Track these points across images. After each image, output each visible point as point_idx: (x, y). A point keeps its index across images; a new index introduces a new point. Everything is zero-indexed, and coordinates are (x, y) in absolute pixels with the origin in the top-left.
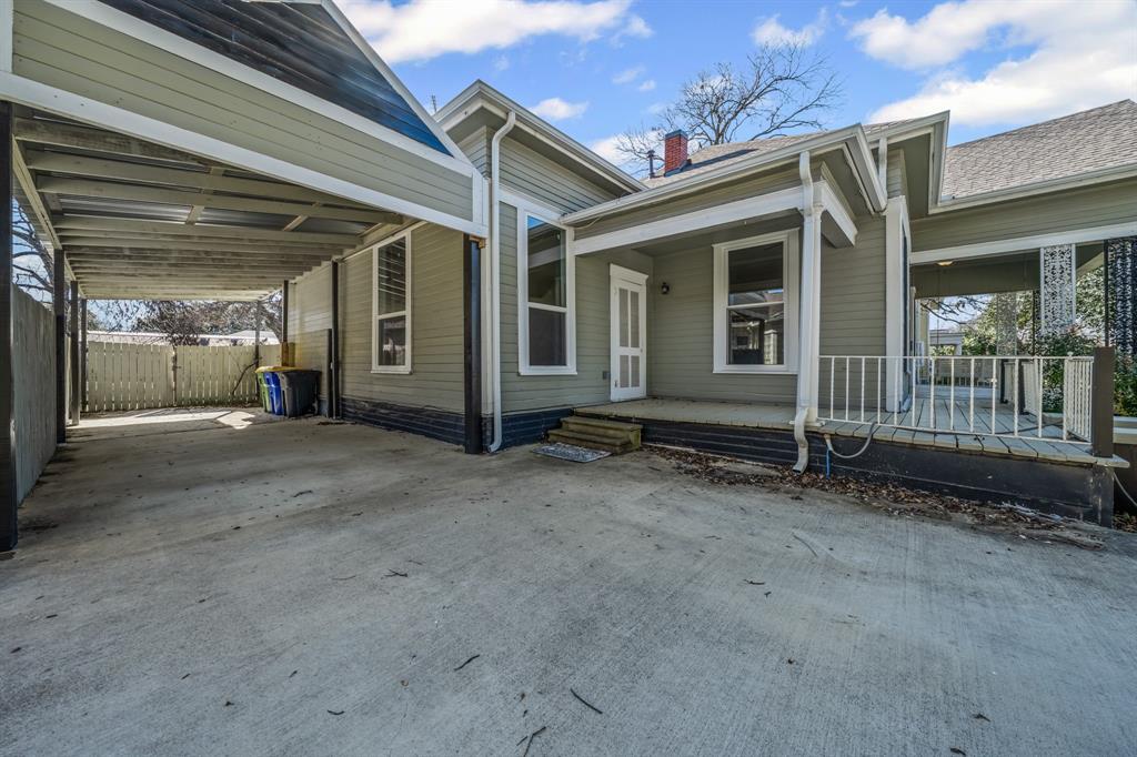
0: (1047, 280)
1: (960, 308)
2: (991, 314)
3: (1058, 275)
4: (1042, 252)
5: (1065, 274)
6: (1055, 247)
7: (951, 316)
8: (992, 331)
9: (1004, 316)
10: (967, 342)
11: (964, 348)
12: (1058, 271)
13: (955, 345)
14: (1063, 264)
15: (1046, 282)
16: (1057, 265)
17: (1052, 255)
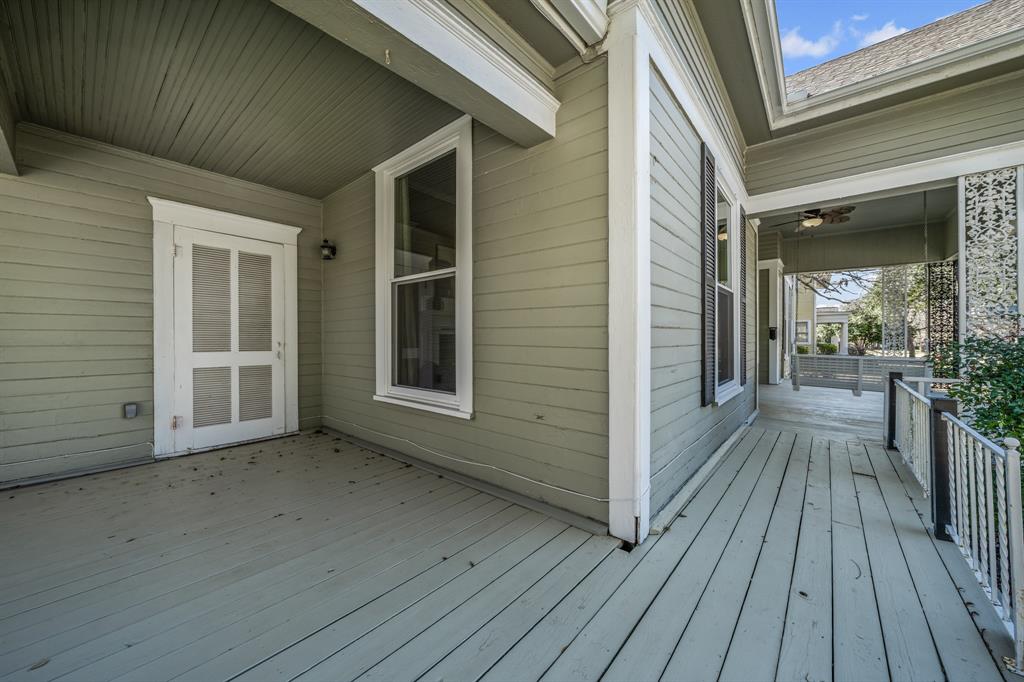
0: (972, 233)
1: (843, 286)
2: (878, 294)
3: (990, 224)
4: (962, 183)
5: (1005, 223)
6: (984, 174)
7: (834, 294)
8: (877, 311)
9: (892, 295)
10: (854, 320)
11: (851, 325)
12: (990, 216)
13: (842, 324)
14: (1001, 204)
15: (968, 238)
16: (990, 206)
17: (980, 187)
